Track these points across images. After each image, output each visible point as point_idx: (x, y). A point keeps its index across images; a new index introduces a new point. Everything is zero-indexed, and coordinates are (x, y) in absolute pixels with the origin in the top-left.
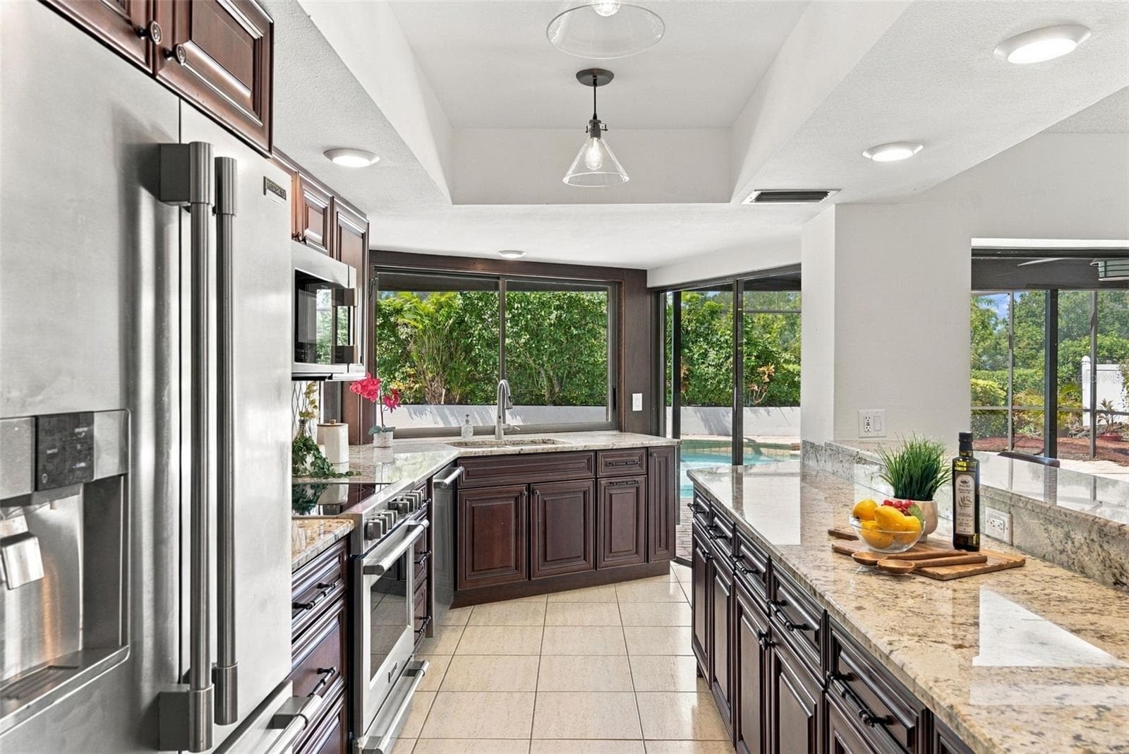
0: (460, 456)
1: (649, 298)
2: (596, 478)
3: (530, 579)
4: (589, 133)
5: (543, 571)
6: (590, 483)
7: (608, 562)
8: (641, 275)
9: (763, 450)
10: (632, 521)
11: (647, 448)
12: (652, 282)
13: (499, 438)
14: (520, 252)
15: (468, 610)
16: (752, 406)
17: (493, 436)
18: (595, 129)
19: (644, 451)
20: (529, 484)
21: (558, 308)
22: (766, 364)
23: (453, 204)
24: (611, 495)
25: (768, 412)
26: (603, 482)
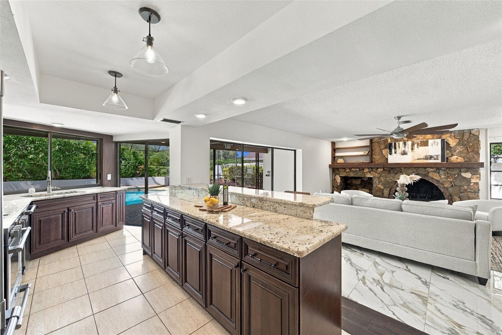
0: (33, 200)
1: (114, 144)
2: (97, 203)
3: (68, 241)
4: (113, 91)
5: (73, 238)
6: (95, 204)
7: (101, 229)
8: (111, 137)
9: (140, 189)
10: (110, 215)
11: (116, 191)
12: (115, 139)
13: (49, 192)
14: (62, 124)
15: (38, 260)
16: (136, 177)
17: (47, 192)
18: (116, 91)
19: (115, 192)
20: (68, 208)
21: (58, 145)
22: (141, 165)
23: (40, 103)
24: (103, 207)
25: (142, 179)
26: (99, 203)
